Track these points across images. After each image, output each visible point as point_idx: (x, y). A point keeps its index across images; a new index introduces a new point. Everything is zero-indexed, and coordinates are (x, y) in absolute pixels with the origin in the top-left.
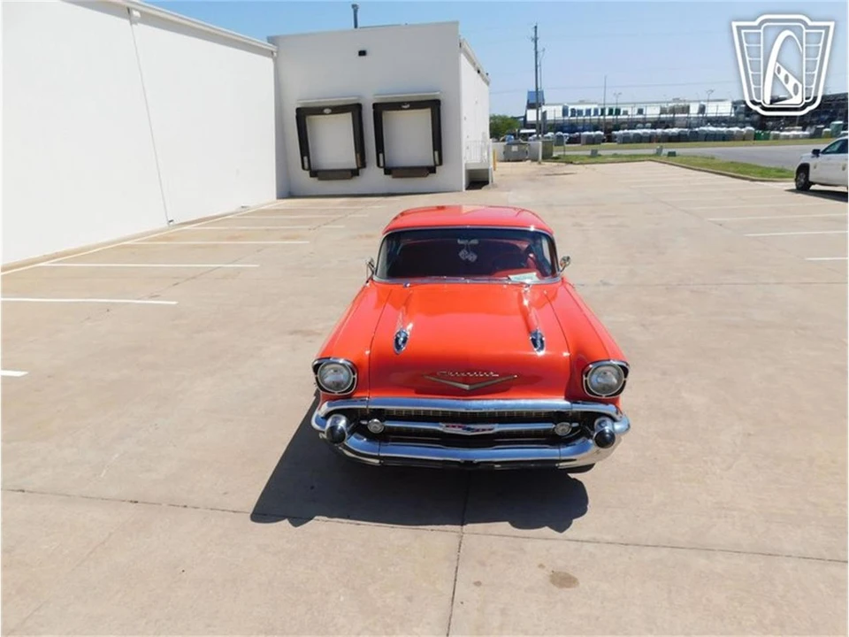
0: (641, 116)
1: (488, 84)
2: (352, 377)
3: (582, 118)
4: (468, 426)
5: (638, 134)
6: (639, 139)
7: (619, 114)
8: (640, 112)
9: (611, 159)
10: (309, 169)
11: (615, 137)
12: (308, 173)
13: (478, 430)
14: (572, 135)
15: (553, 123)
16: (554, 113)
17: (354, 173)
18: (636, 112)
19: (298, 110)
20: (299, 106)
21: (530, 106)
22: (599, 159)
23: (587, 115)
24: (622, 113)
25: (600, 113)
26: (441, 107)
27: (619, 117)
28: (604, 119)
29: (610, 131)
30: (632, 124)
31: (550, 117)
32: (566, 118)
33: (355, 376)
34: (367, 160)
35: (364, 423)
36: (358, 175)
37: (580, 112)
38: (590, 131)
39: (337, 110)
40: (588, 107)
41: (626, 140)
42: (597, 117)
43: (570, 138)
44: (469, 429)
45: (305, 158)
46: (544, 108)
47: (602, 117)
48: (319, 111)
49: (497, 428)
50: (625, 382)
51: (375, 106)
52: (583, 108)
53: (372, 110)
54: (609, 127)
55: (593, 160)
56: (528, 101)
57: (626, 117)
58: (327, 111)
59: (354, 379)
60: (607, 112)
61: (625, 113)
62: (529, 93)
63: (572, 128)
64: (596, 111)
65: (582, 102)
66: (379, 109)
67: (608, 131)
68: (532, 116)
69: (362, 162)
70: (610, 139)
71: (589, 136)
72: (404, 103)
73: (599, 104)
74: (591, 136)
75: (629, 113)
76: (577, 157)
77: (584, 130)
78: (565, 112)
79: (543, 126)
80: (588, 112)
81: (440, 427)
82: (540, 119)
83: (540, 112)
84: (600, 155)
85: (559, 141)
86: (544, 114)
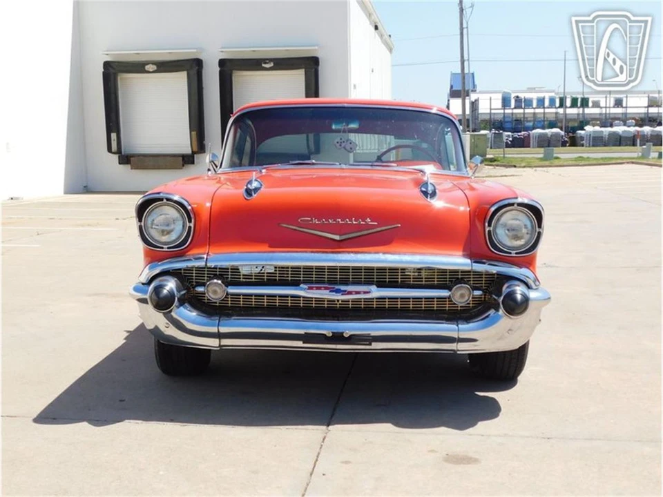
0: (619, 110)
1: (391, 50)
2: (188, 224)
3: (531, 111)
4: (337, 287)
5: (614, 134)
6: (618, 141)
7: (587, 106)
8: (618, 103)
9: (574, 163)
10: (119, 152)
11: (582, 138)
12: (116, 157)
13: (350, 293)
14: (516, 135)
15: (487, 117)
16: (489, 105)
17: (188, 160)
18: (612, 104)
19: (107, 65)
20: (109, 59)
21: (454, 94)
22: (556, 162)
23: (538, 107)
24: (590, 104)
25: (558, 104)
26: (320, 68)
27: (587, 111)
28: (565, 114)
29: (574, 130)
30: (607, 121)
31: (483, 109)
32: (508, 111)
33: (192, 225)
34: (206, 142)
35: (200, 289)
36: (193, 163)
37: (528, 103)
38: (543, 128)
39: (166, 66)
40: (541, 95)
41: (597, 141)
42: (553, 110)
43: (514, 139)
44: (338, 291)
45: (114, 136)
46: (473, 97)
47: (561, 111)
48: (138, 67)
49: (376, 292)
50: (539, 234)
51: (222, 63)
52: (534, 96)
53: (218, 69)
54: (571, 124)
55: (547, 163)
56: (452, 87)
57: (596, 111)
58: (150, 67)
59: (190, 227)
60: (568, 103)
61: (596, 105)
62: (453, 75)
63: (517, 125)
64: (552, 101)
65: (531, 90)
66: (228, 67)
67: (571, 130)
68: (456, 107)
69: (200, 145)
70: (574, 142)
71: (541, 136)
72: (265, 61)
73: (557, 94)
74: (545, 135)
75: (602, 104)
76: (523, 159)
77: (534, 128)
78: (505, 102)
79: (473, 121)
80: (541, 102)
81: (302, 292)
82: (468, 112)
83: (467, 102)
84: (557, 158)
85: (497, 142)
86: (474, 105)
